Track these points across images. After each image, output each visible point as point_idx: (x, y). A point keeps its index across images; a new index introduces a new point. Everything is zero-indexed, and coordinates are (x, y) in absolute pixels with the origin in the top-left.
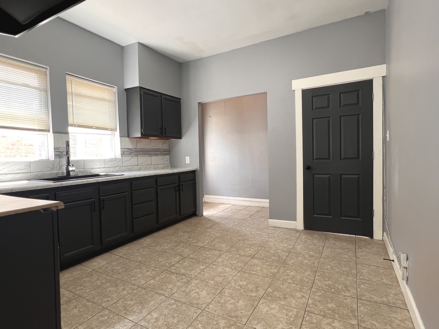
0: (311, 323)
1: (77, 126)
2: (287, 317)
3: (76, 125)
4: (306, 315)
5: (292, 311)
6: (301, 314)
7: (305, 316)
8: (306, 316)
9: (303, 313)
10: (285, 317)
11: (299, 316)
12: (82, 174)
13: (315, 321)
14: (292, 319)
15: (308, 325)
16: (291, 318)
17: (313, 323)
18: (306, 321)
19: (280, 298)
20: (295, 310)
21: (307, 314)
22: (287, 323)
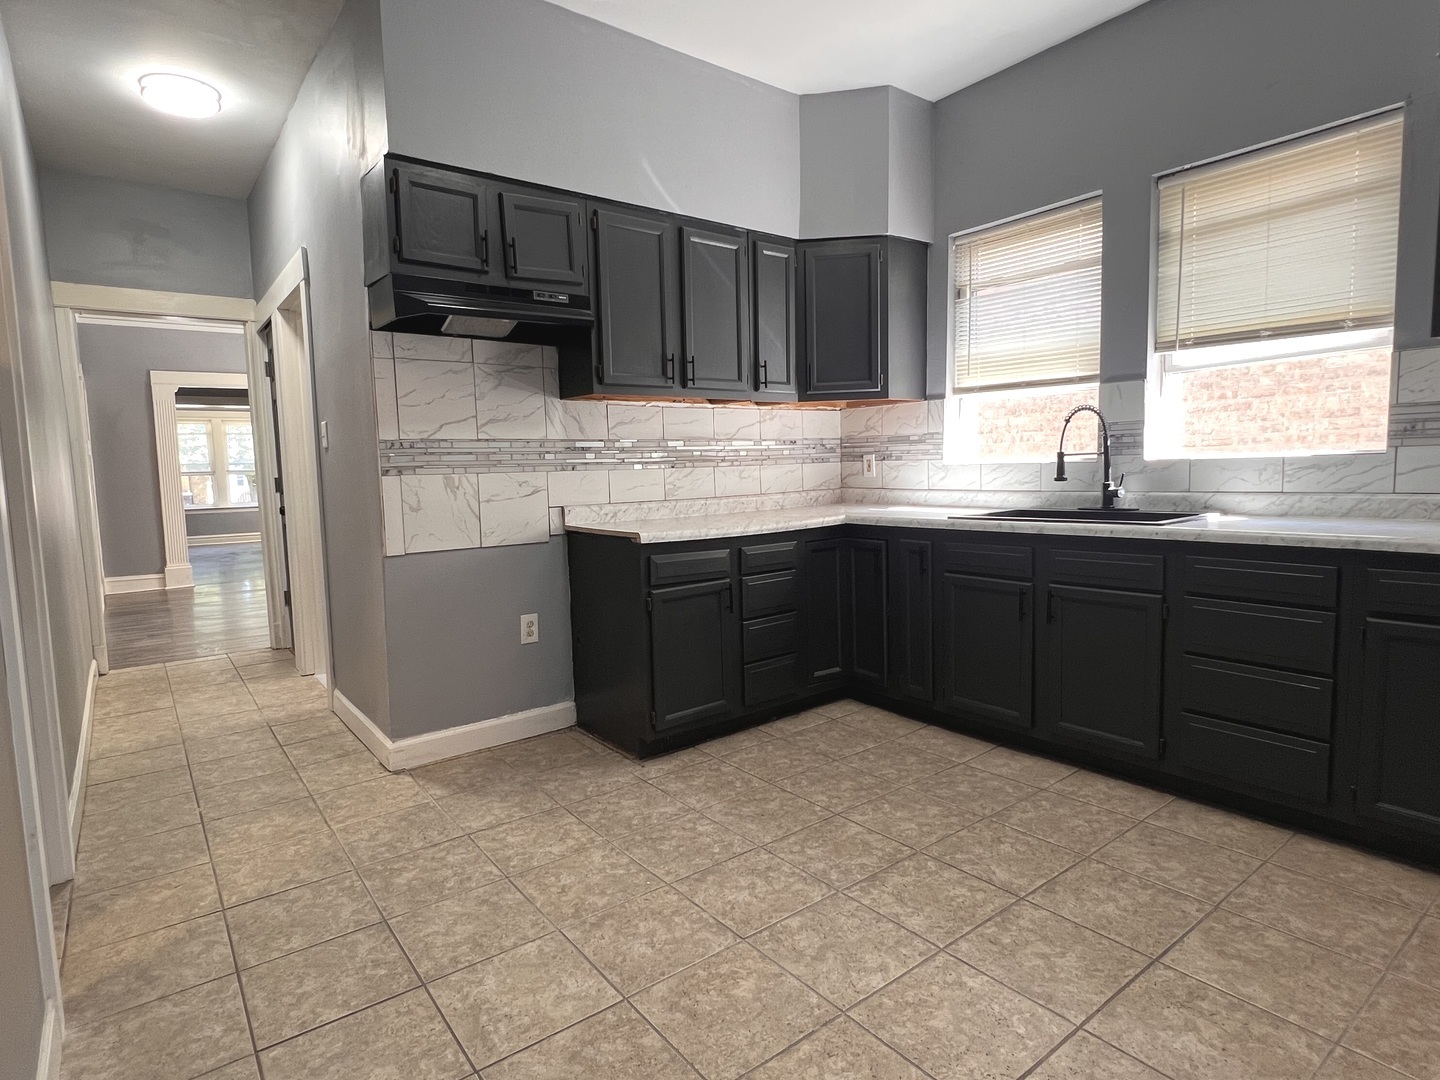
0: (430, 1050)
1: (1190, 345)
2: (503, 1012)
3: (1189, 340)
4: (461, 1060)
5: (509, 1039)
6: (475, 1051)
7: (461, 1055)
8: (457, 1060)
9: (472, 1058)
10: (506, 1009)
11: (478, 1042)
12: (1174, 508)
13: (423, 1066)
14: (485, 1018)
15: (433, 1038)
16: (490, 1020)
17: (425, 1054)
18: (445, 1045)
19: (584, 1044)
20: (504, 1048)
21: (462, 1065)
22: (487, 1001)
